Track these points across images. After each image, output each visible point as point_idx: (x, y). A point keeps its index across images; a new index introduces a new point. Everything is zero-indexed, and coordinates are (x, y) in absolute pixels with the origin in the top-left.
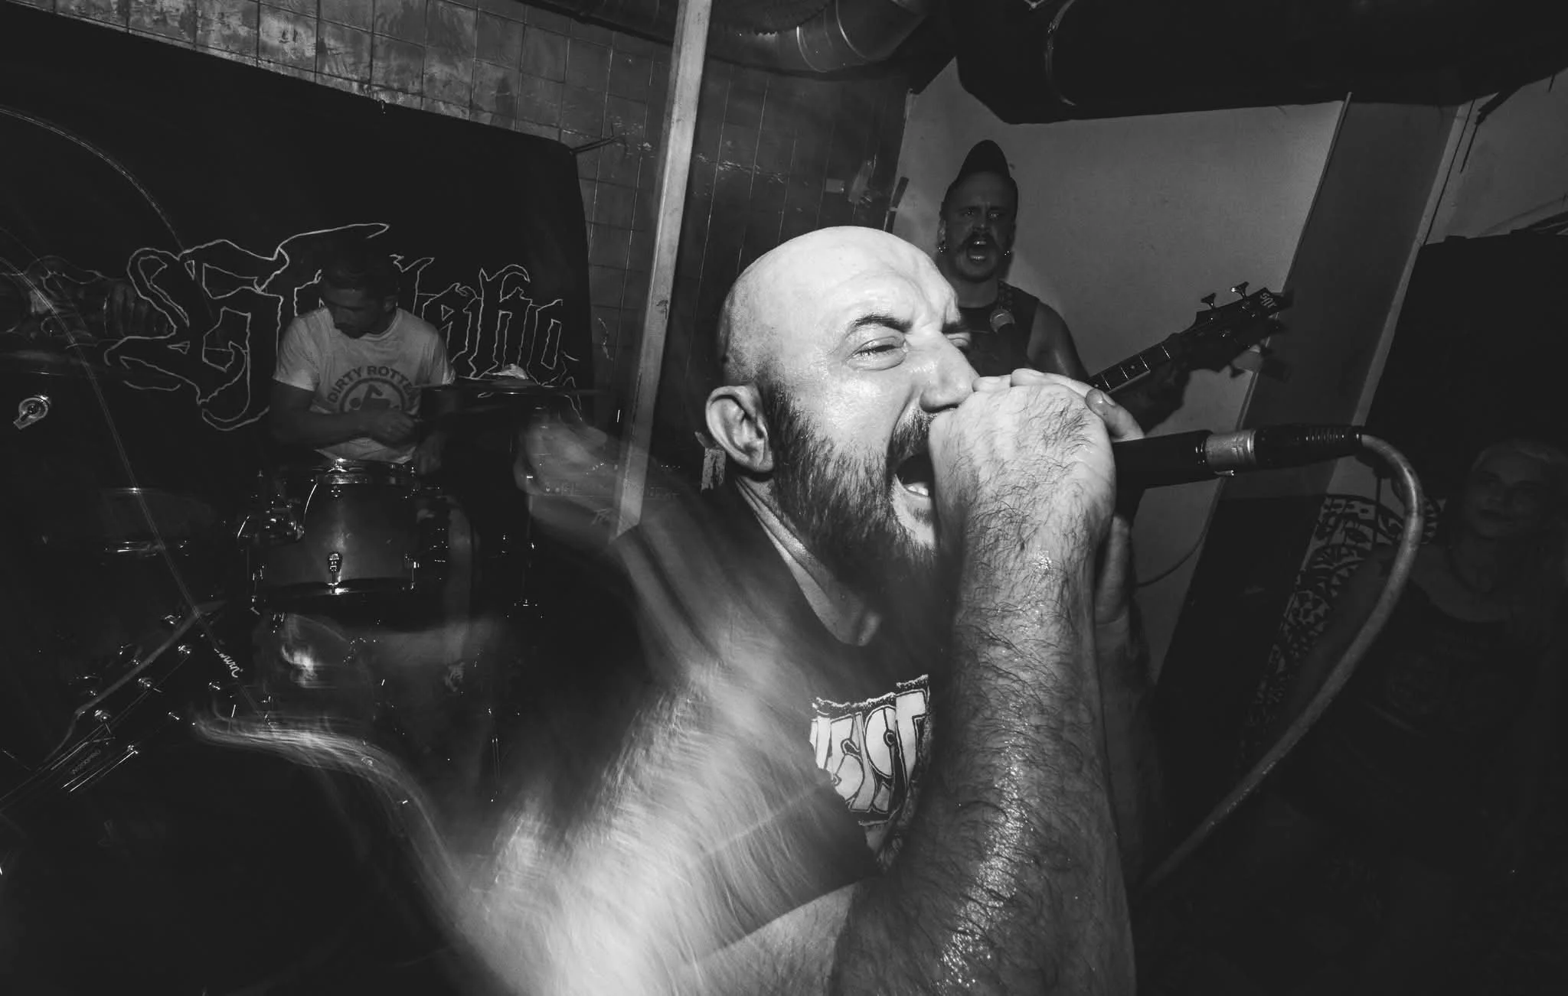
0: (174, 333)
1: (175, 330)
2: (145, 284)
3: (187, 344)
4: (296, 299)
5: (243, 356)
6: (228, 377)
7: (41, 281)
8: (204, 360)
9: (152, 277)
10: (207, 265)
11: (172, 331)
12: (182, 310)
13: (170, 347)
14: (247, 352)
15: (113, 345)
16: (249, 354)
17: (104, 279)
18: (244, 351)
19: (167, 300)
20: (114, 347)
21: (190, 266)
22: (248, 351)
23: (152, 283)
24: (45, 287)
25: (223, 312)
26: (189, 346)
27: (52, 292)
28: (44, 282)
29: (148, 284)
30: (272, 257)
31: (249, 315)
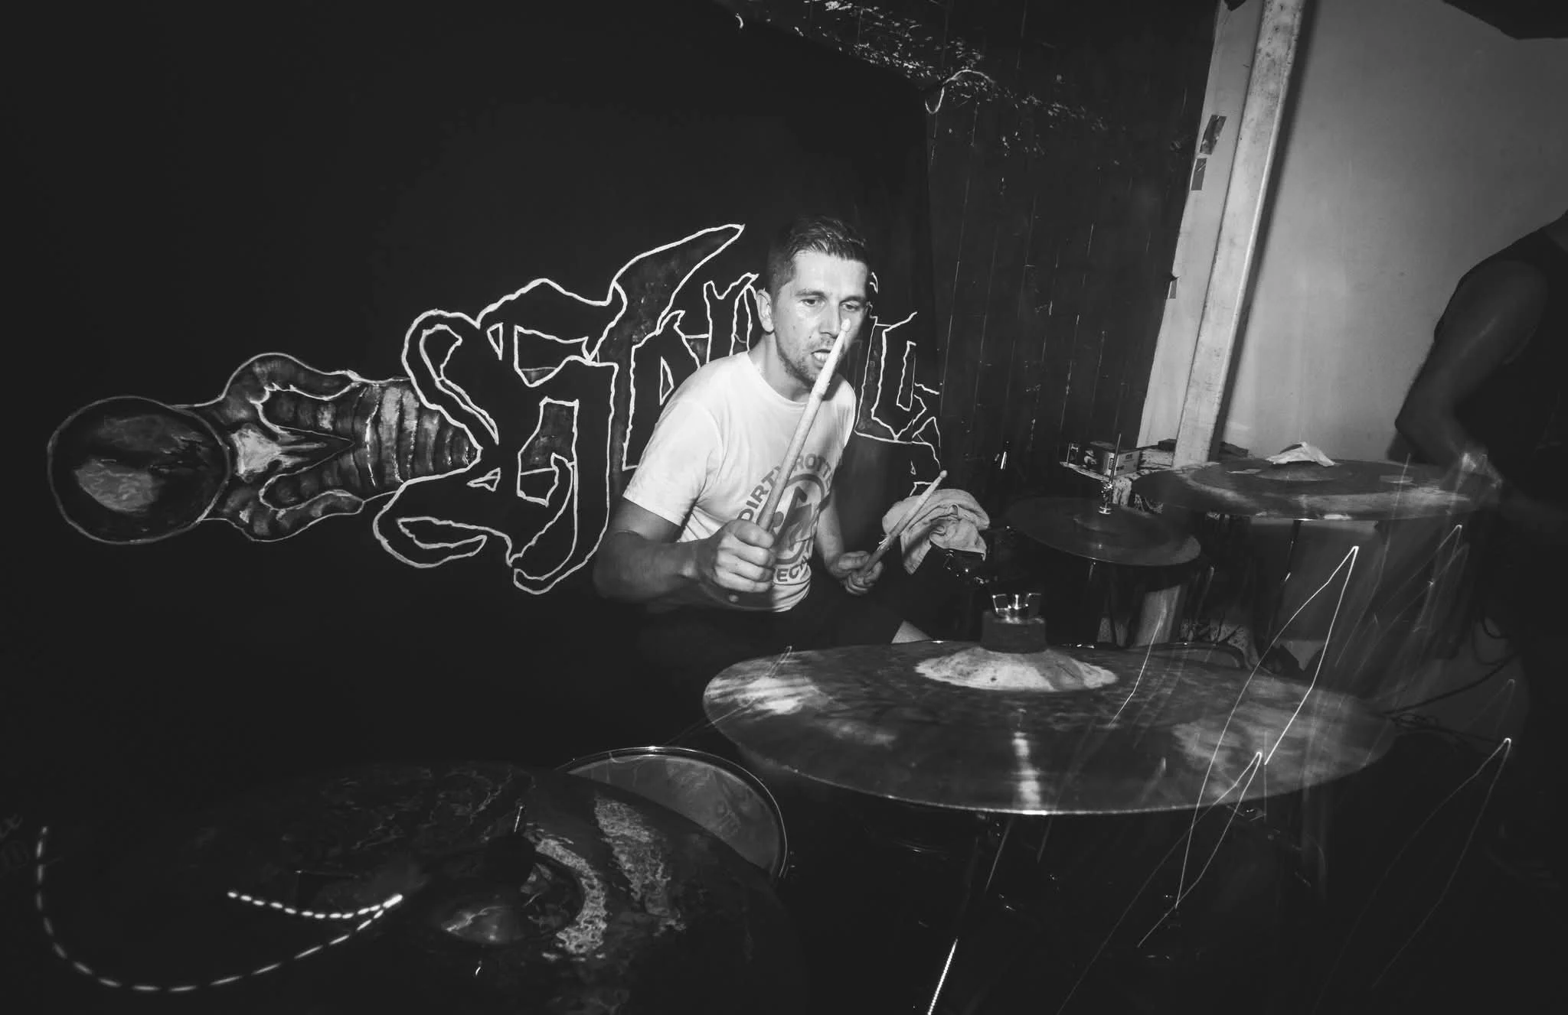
0: (478, 460)
1: (479, 454)
2: (433, 381)
3: (496, 474)
4: (633, 364)
5: (569, 471)
6: (549, 512)
7: (253, 408)
8: (521, 494)
9: (442, 366)
10: (522, 329)
11: (475, 457)
12: (487, 416)
13: (472, 484)
14: (573, 466)
15: (386, 503)
16: (576, 468)
17: (364, 385)
18: (569, 465)
19: (466, 403)
20: (387, 508)
21: (495, 333)
22: (575, 463)
23: (443, 377)
24: (264, 420)
25: (544, 406)
26: (499, 477)
27: (277, 429)
28: (260, 408)
29: (437, 380)
30: (604, 299)
31: (576, 404)
